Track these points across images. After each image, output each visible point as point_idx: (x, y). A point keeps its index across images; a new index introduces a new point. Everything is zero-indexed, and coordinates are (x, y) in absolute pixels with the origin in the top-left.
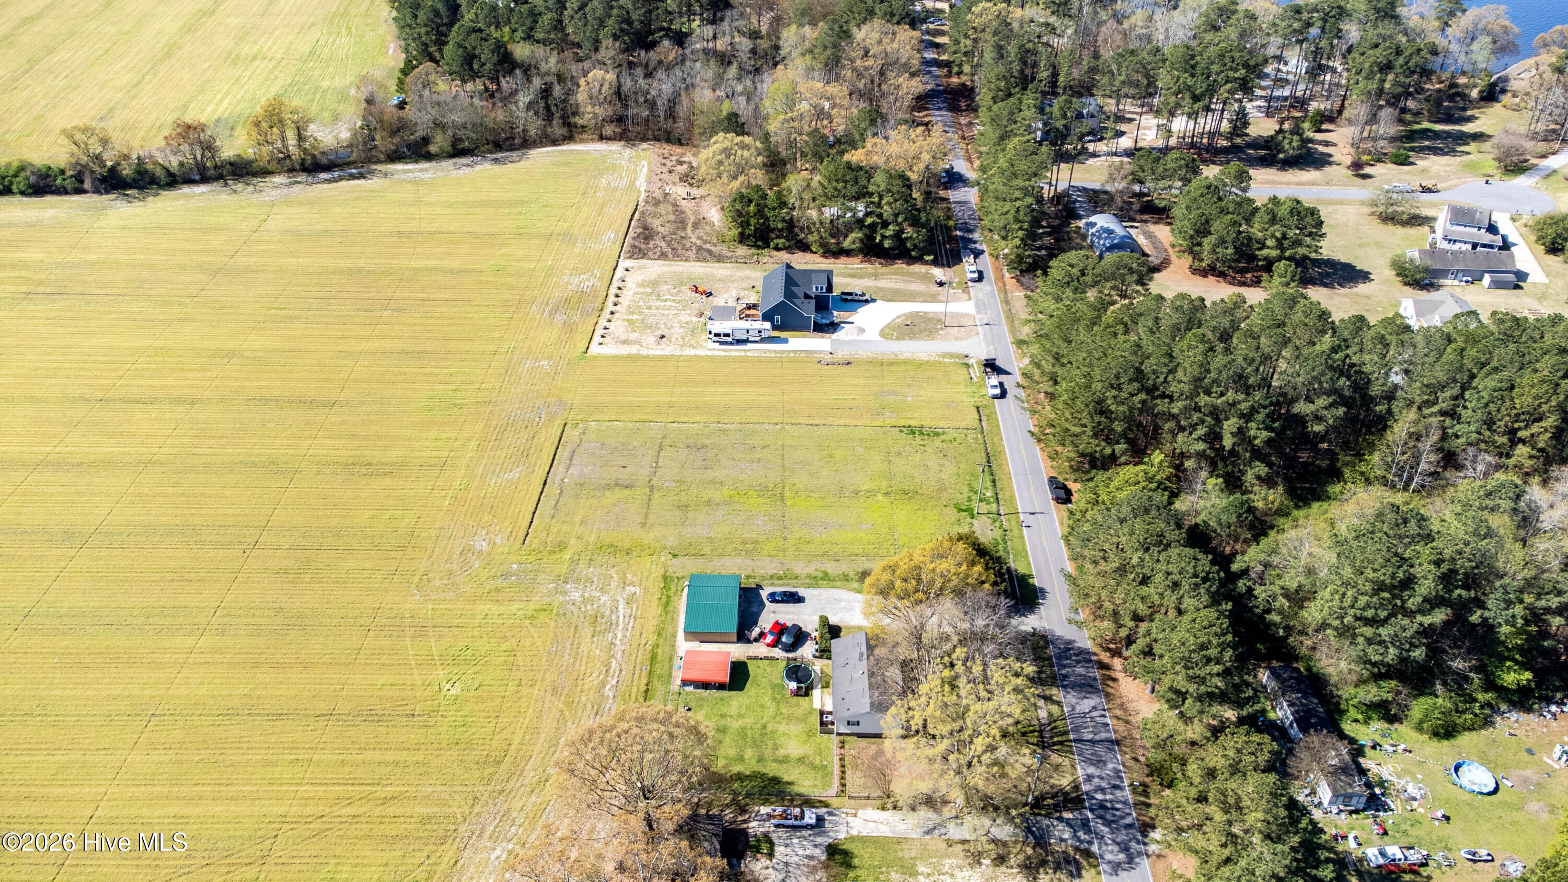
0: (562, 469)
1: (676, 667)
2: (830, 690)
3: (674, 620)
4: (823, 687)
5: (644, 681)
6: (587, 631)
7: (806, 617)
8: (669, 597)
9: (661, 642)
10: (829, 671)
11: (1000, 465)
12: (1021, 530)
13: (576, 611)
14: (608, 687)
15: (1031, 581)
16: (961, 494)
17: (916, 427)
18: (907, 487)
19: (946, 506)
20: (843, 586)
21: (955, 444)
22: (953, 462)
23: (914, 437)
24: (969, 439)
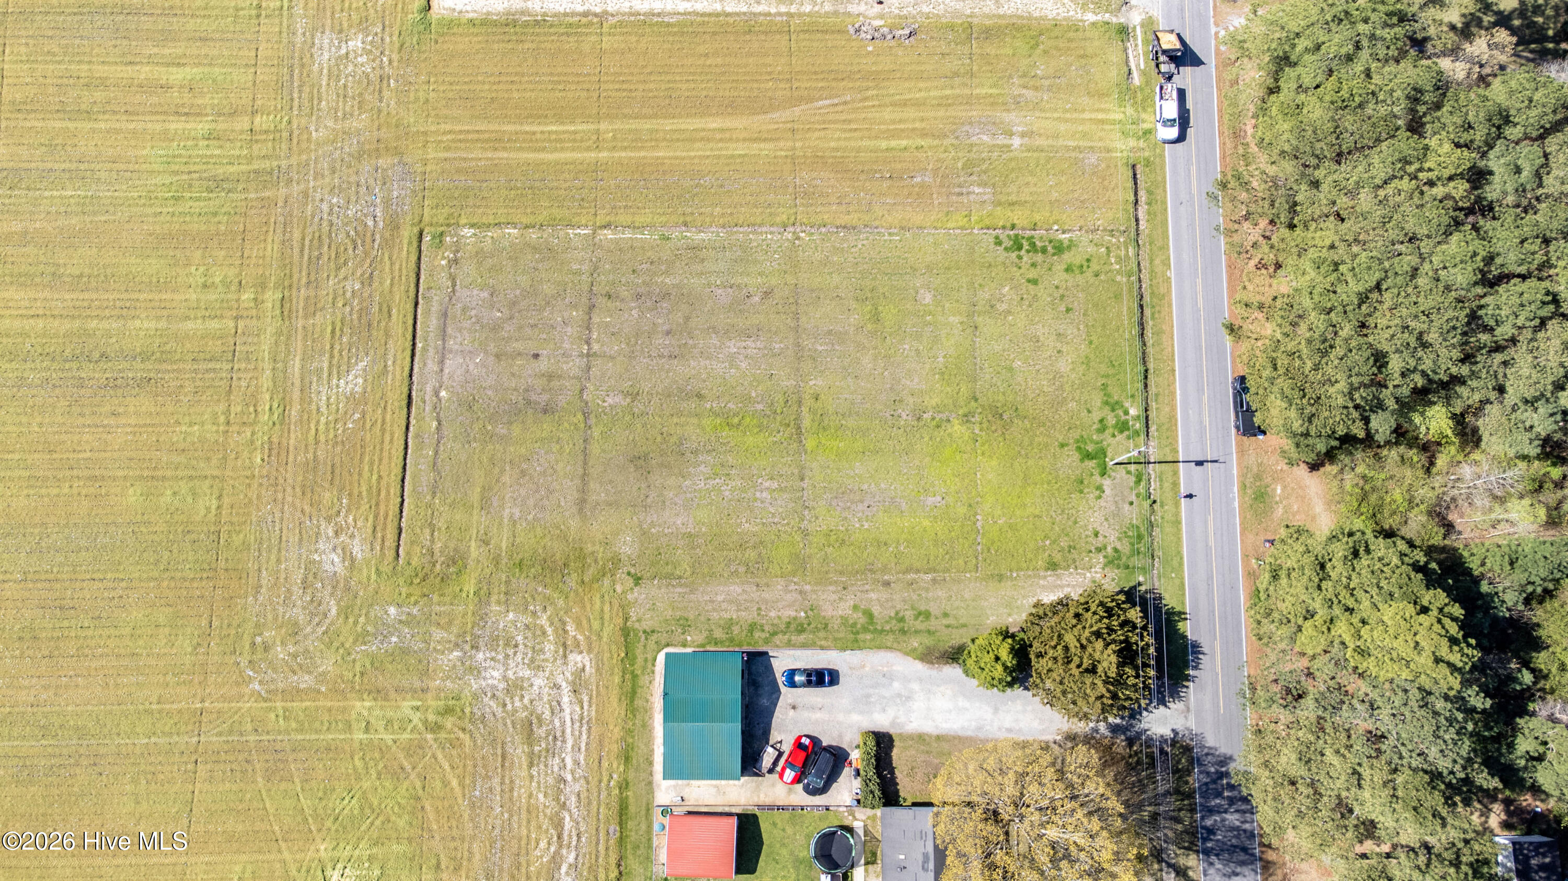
0: (432, 366)
1: (656, 827)
2: (878, 867)
3: (647, 727)
4: (867, 863)
5: (613, 860)
6: (519, 752)
7: (841, 717)
8: (635, 677)
9: (631, 775)
10: (877, 831)
11: (1158, 333)
12: (1177, 505)
13: (499, 712)
14: (564, 869)
15: (1180, 625)
16: (1089, 412)
17: (1023, 229)
18: (1001, 398)
19: (1062, 446)
20: (895, 645)
21: (1089, 274)
22: (1081, 327)
23: (1020, 257)
24: (1113, 260)
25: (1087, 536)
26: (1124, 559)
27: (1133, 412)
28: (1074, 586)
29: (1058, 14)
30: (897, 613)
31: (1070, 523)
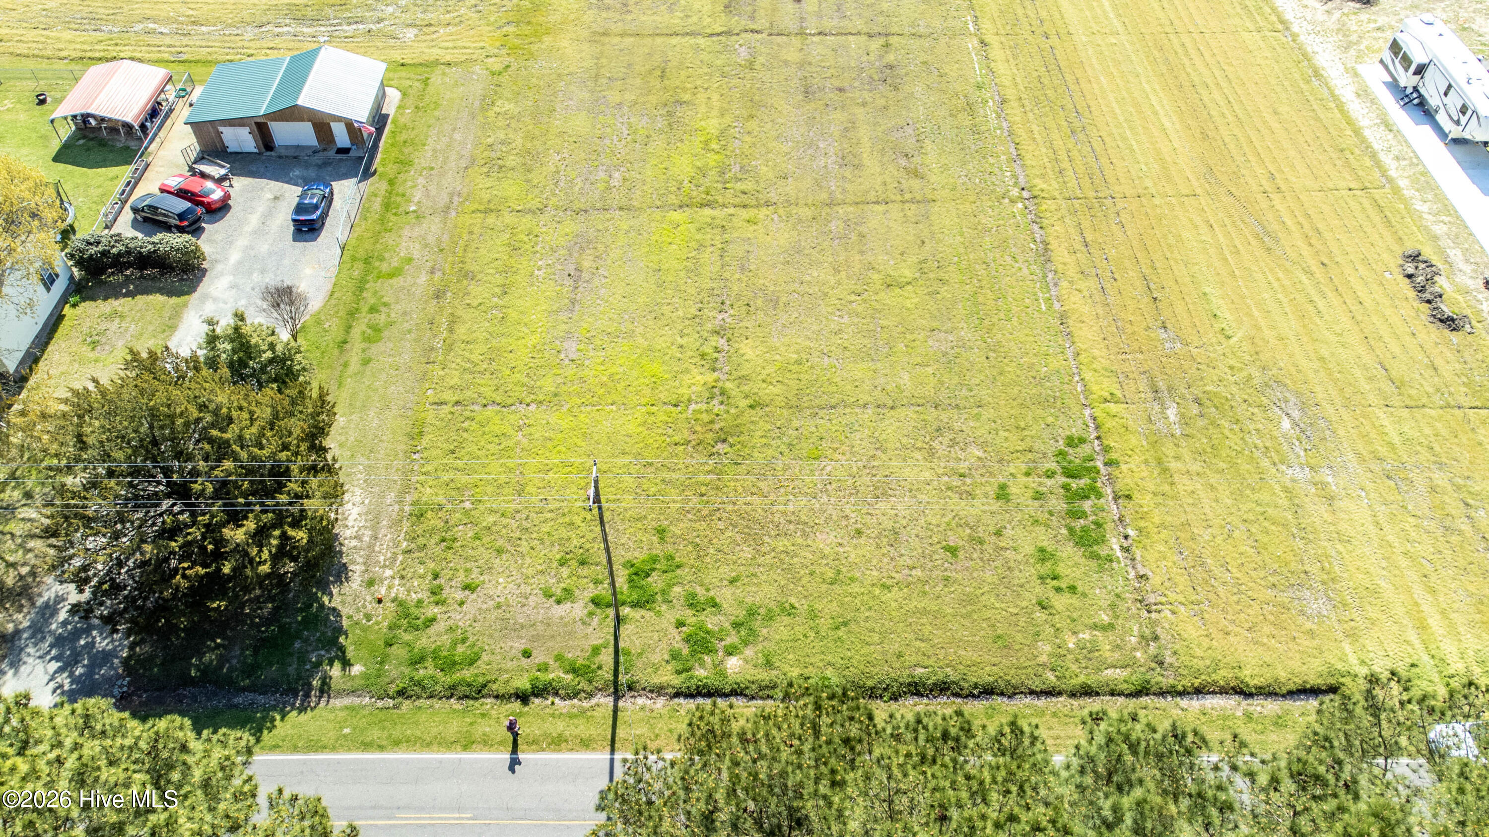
14: (153, 26)
16: (732, 582)
17: (1110, 478)
18: (758, 441)
19: (661, 532)
20: (333, 302)
21: (1046, 591)
22: (917, 573)
23: (1050, 475)
24: (1086, 636)
25: (468, 571)
26: (407, 637)
27: (733, 664)
28: (371, 546)
30: (385, 305)
31: (500, 543)
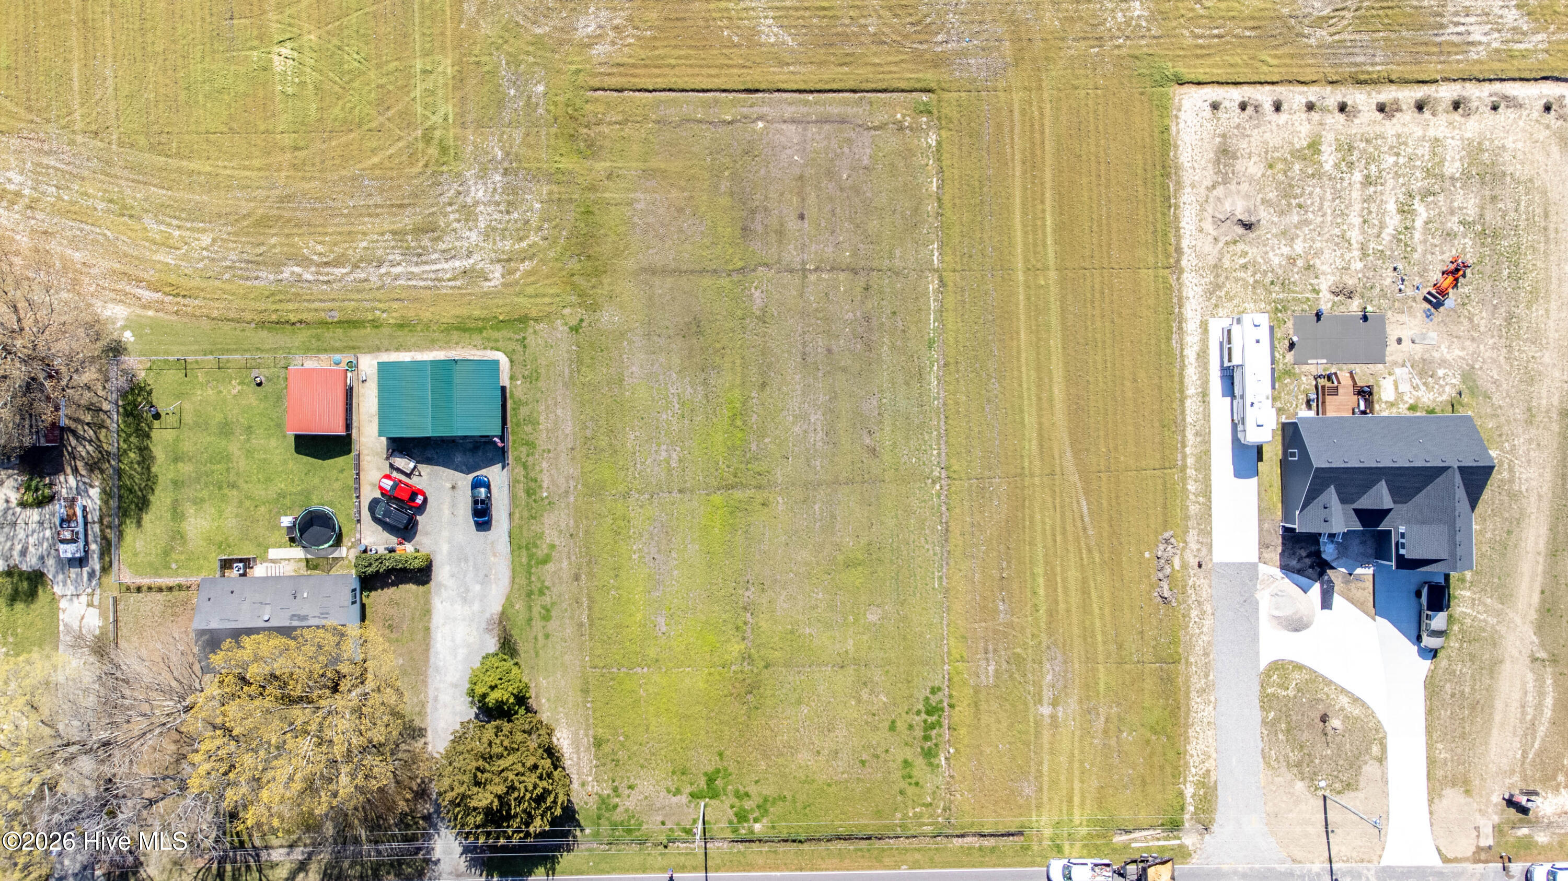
0: (789, 111)
1: (337, 357)
2: (304, 571)
3: (431, 344)
4: (307, 560)
5: (305, 316)
6: (406, 220)
7: (445, 534)
8: (480, 330)
9: (385, 331)
10: (336, 571)
11: (840, 854)
12: (663, 869)
13: (444, 199)
14: (297, 269)
15: (542, 870)
16: (757, 782)
17: (950, 716)
18: (769, 693)
19: (721, 755)
20: (516, 586)
21: (903, 784)
22: (845, 776)
23: (918, 713)
24: (917, 810)
25: (628, 778)
26: (607, 815)
27: (757, 827)
28: (578, 764)
29: (1192, 756)
30: (548, 588)
31: (642, 761)
